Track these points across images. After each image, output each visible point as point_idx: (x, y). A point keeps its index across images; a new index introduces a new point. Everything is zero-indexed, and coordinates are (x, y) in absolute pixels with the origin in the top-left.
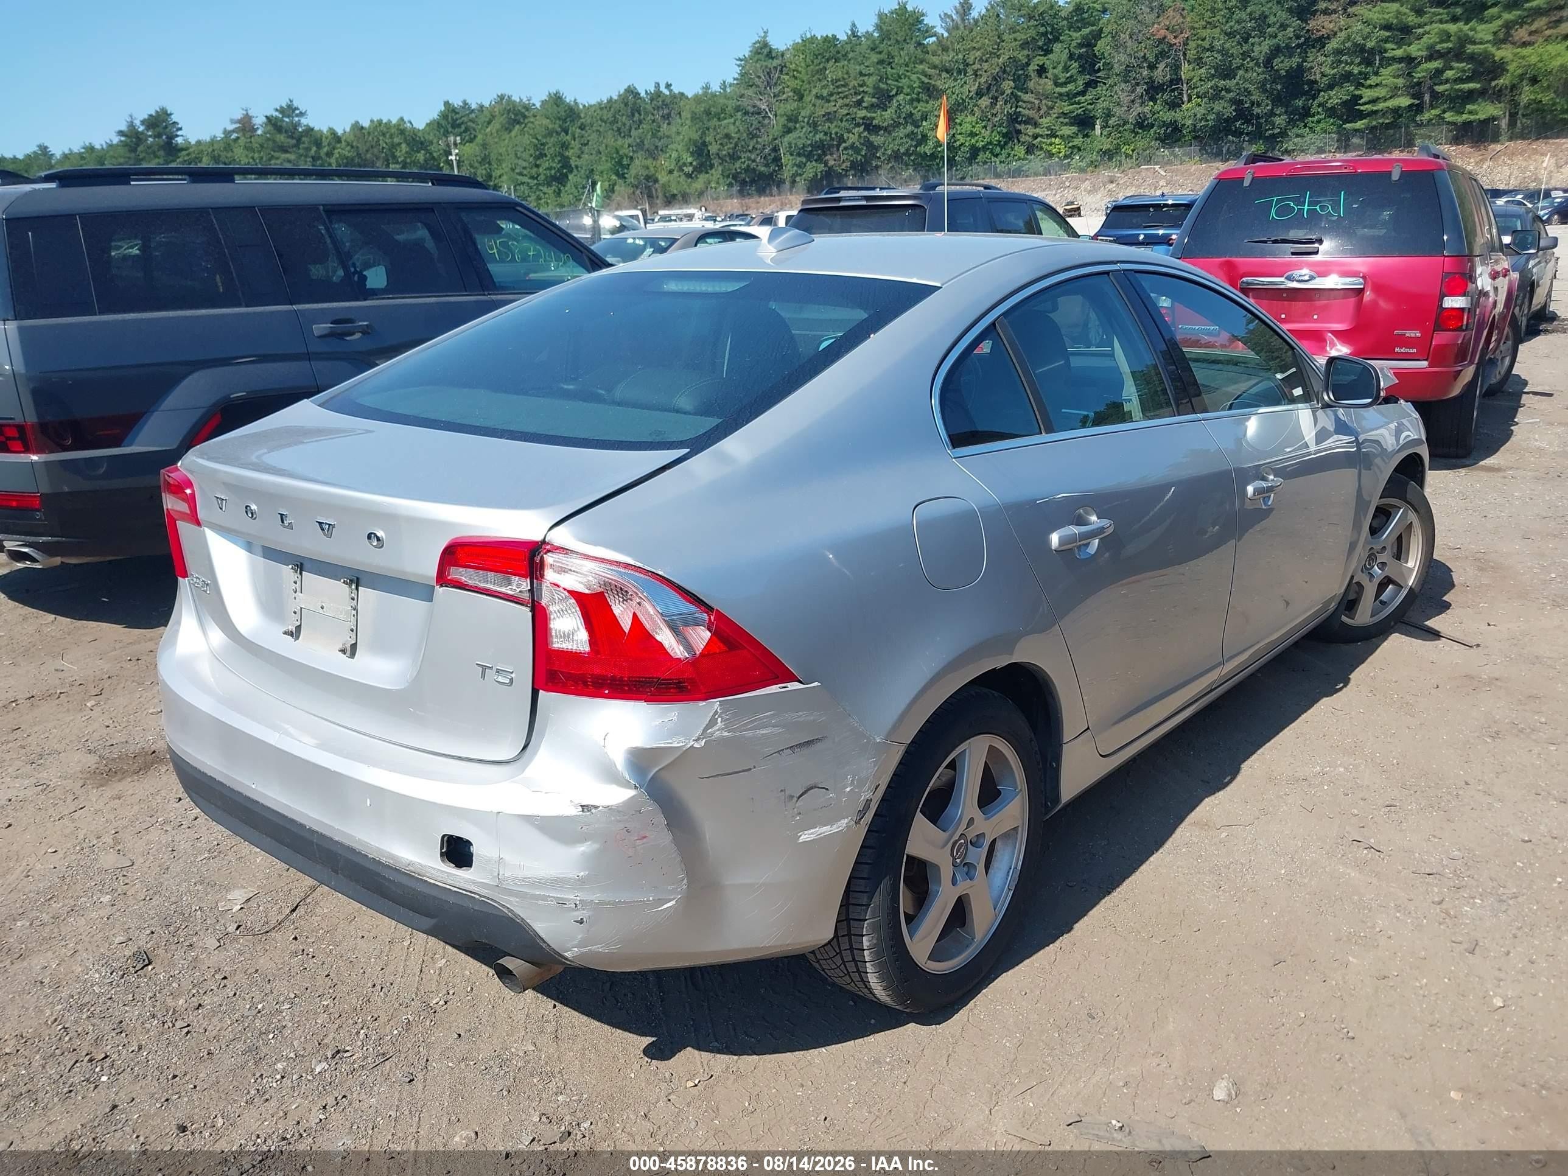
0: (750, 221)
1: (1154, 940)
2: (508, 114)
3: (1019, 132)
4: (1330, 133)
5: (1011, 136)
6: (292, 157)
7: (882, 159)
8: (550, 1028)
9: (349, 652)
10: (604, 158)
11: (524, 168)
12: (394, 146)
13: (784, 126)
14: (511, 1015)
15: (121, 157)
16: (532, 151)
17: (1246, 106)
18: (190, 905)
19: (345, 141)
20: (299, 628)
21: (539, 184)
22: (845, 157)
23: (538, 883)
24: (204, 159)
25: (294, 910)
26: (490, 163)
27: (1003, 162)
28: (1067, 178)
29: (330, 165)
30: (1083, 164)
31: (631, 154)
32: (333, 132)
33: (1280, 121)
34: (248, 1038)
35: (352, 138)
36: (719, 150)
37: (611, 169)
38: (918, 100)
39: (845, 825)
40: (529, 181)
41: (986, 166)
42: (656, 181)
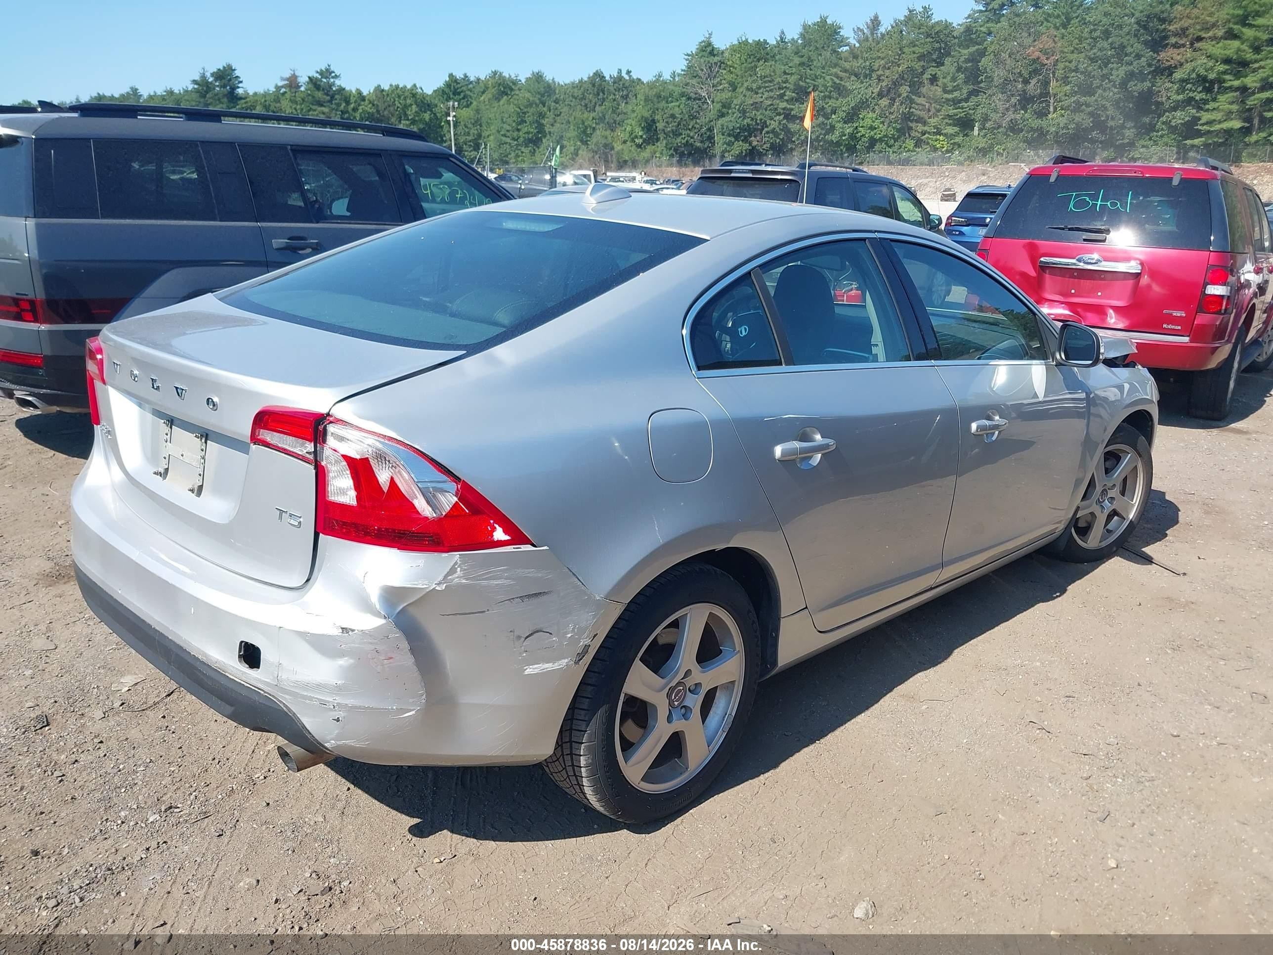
0: (680, 186)
1: (843, 785)
2: (499, 86)
3: (911, 128)
4: (1170, 146)
5: (903, 132)
6: (326, 110)
7: (797, 143)
8: (340, 805)
9: (196, 492)
10: (572, 127)
11: (508, 131)
12: (406, 107)
13: (719, 111)
14: (313, 793)
15: (193, 101)
16: (515, 118)
17: (1103, 119)
18: (90, 683)
19: (369, 100)
20: (167, 470)
21: (519, 145)
22: (767, 139)
23: (306, 686)
24: (258, 108)
25: (169, 695)
26: (481, 125)
27: (896, 152)
28: (947, 169)
29: (355, 117)
30: (962, 159)
31: (594, 125)
32: (359, 93)
33: (1129, 133)
34: (106, 790)
35: (374, 97)
36: (665, 127)
37: (577, 136)
38: (830, 97)
39: (565, 664)
40: (511, 142)
41: (881, 155)
42: (612, 148)
